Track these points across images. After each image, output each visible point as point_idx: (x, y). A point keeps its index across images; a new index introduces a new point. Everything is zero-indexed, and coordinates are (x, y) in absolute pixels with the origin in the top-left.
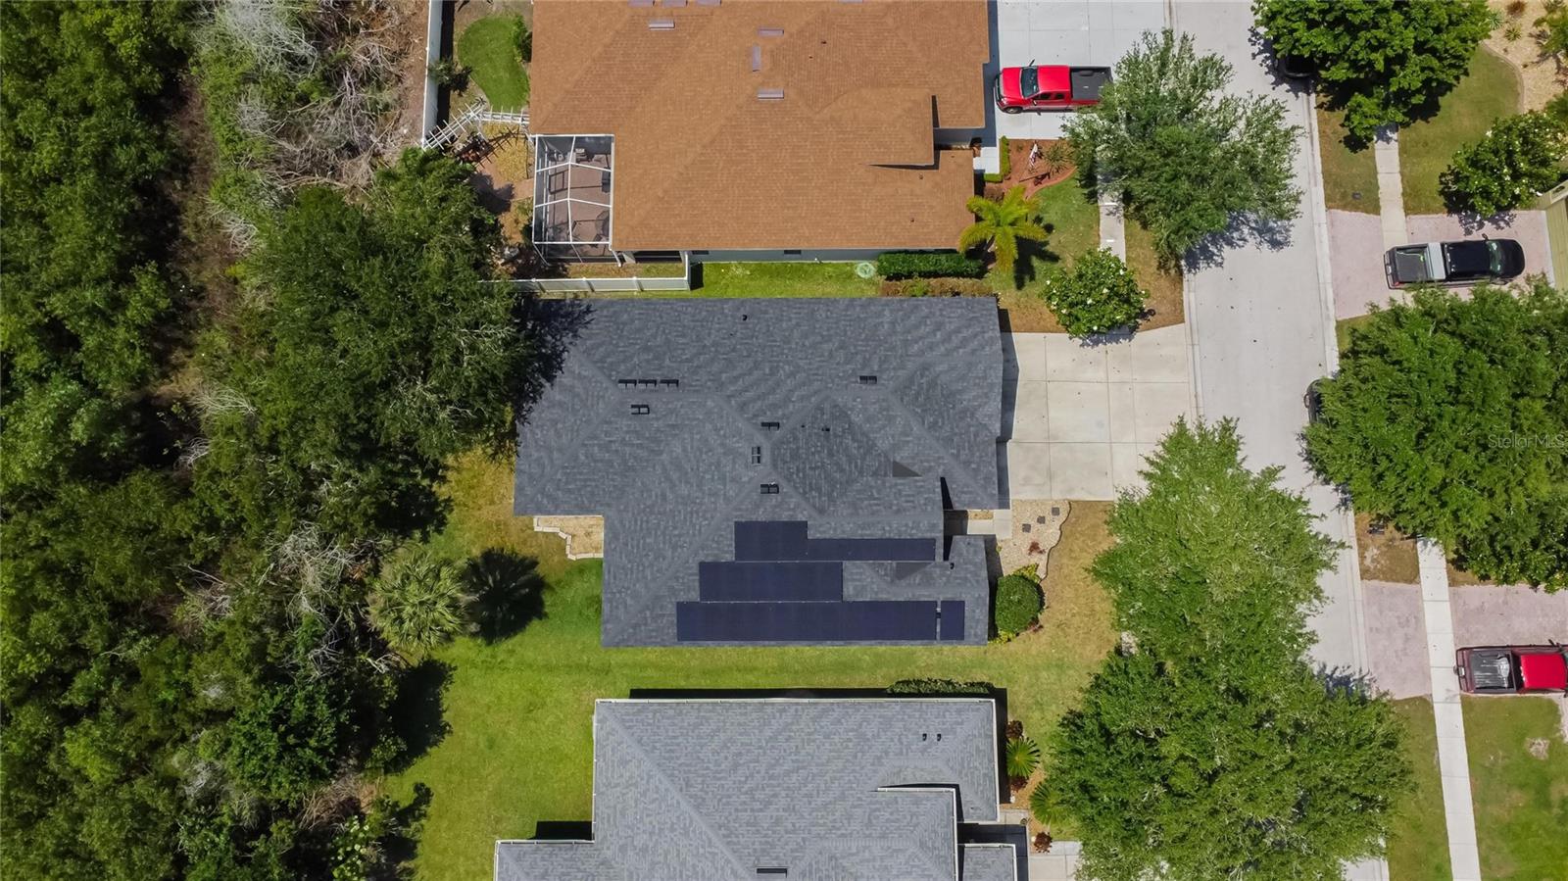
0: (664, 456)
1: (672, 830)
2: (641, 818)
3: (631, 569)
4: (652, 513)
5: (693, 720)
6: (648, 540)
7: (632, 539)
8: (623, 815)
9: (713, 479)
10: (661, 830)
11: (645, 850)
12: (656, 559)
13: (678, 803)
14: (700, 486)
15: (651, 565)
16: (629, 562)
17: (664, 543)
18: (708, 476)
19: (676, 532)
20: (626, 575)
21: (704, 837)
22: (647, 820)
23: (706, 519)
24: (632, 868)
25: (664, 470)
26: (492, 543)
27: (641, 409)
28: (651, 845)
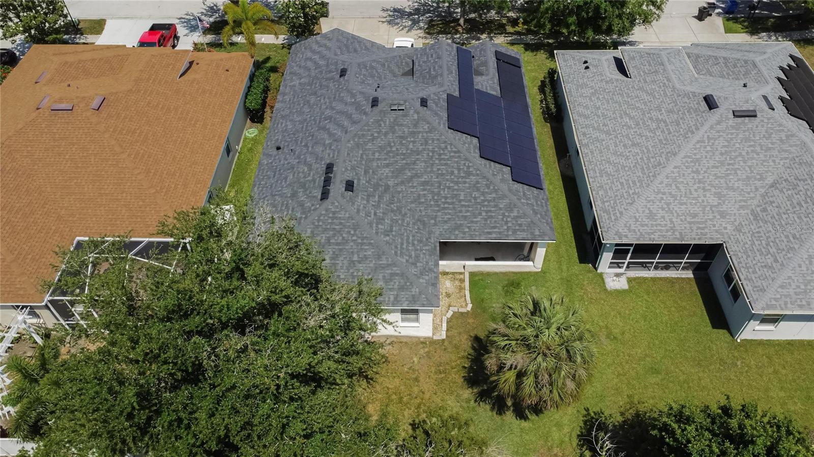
0: (391, 183)
1: (697, 172)
2: (694, 198)
3: (487, 212)
4: (439, 194)
5: (605, 178)
6: (462, 198)
7: (461, 211)
8: (695, 215)
9: (414, 142)
10: (700, 182)
11: (719, 195)
12: (478, 190)
13: (675, 167)
14: (418, 153)
15: (483, 194)
16: (480, 214)
17: (465, 182)
18: (411, 146)
19: (456, 172)
20: (492, 217)
21: (698, 146)
22: (695, 194)
23: (446, 147)
24: (737, 206)
25: (402, 183)
26: (458, 377)
27: (350, 186)
28: (713, 190)
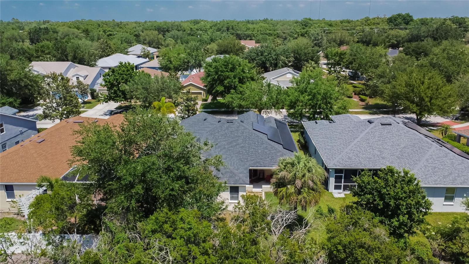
0: (226, 147)
1: (368, 143)
2: (368, 152)
3: (271, 157)
4: (249, 151)
6: (260, 152)
7: (259, 157)
8: (371, 158)
9: (237, 133)
10: (370, 146)
11: (380, 151)
12: (267, 149)
13: (358, 142)
14: (239, 137)
15: (270, 151)
16: (268, 158)
17: (261, 147)
18: (236, 134)
19: (257, 143)
20: (274, 159)
21: (367, 134)
22: (369, 151)
23: (252, 135)
24: (389, 155)
25: (232, 147)
28: (377, 149)
